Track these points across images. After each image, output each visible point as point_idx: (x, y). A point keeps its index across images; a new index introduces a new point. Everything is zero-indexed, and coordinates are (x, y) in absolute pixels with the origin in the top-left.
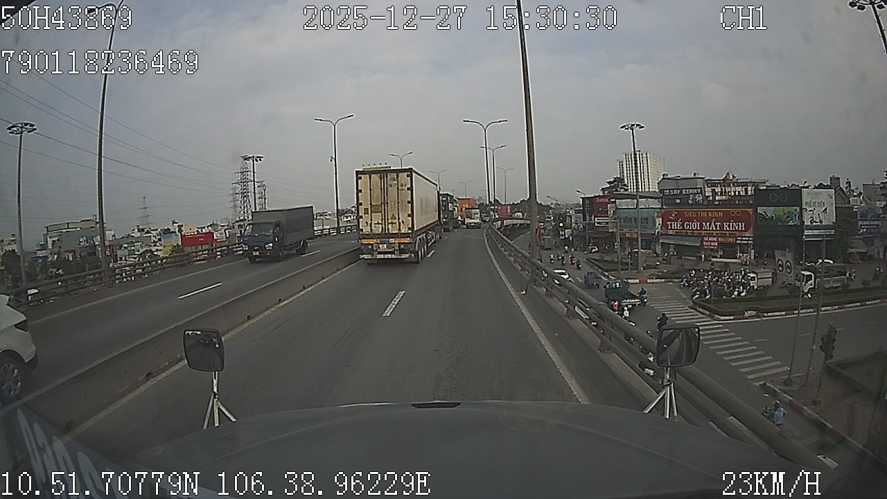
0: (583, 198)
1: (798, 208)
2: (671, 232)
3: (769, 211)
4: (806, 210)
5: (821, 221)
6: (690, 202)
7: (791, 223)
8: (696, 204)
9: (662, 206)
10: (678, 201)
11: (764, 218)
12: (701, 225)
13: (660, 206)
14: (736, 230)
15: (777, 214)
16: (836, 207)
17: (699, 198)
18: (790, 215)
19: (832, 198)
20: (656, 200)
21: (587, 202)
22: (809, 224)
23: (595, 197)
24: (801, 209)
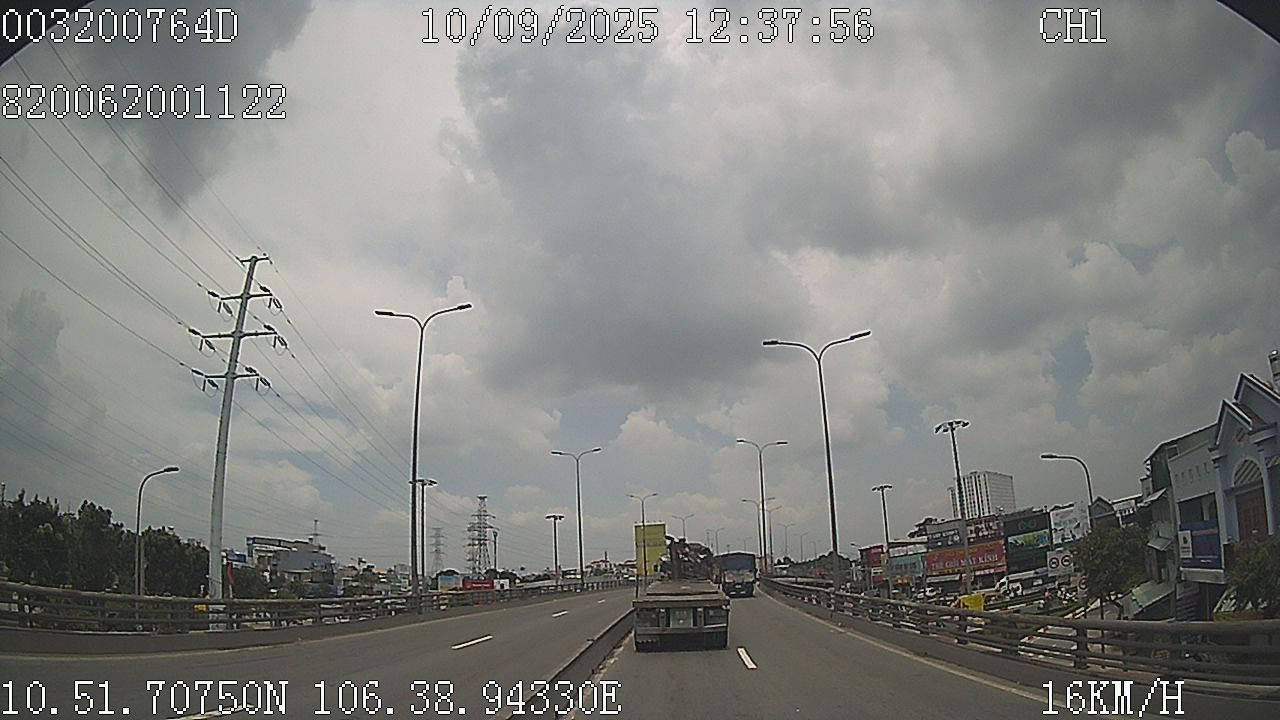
0: (861, 550)
1: (1047, 531)
2: (934, 574)
3: (1020, 539)
4: (1056, 530)
5: (1074, 536)
6: (950, 543)
7: (1041, 546)
8: (955, 543)
9: (928, 548)
10: (940, 544)
11: (1015, 545)
12: (960, 563)
13: (925, 550)
14: (990, 562)
15: (1027, 539)
16: (1091, 521)
17: (957, 538)
18: (1040, 539)
19: (1085, 512)
20: (922, 546)
21: (864, 553)
22: (1060, 541)
23: (871, 548)
24: (1051, 530)
